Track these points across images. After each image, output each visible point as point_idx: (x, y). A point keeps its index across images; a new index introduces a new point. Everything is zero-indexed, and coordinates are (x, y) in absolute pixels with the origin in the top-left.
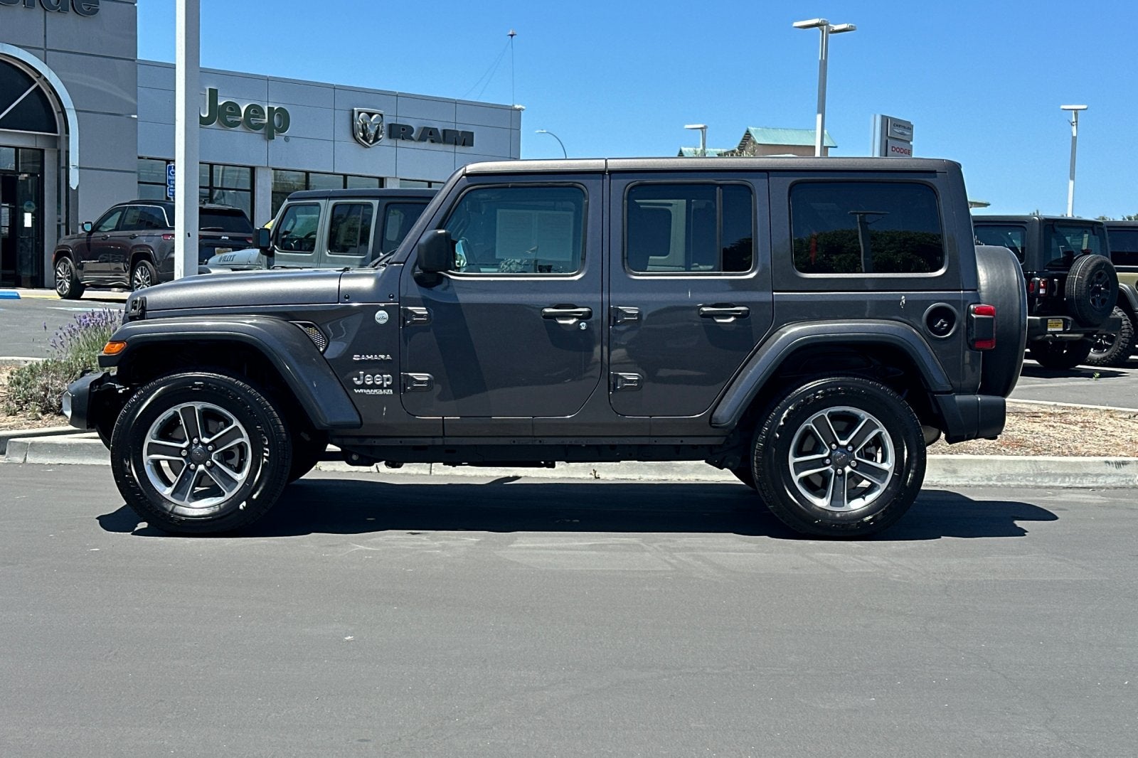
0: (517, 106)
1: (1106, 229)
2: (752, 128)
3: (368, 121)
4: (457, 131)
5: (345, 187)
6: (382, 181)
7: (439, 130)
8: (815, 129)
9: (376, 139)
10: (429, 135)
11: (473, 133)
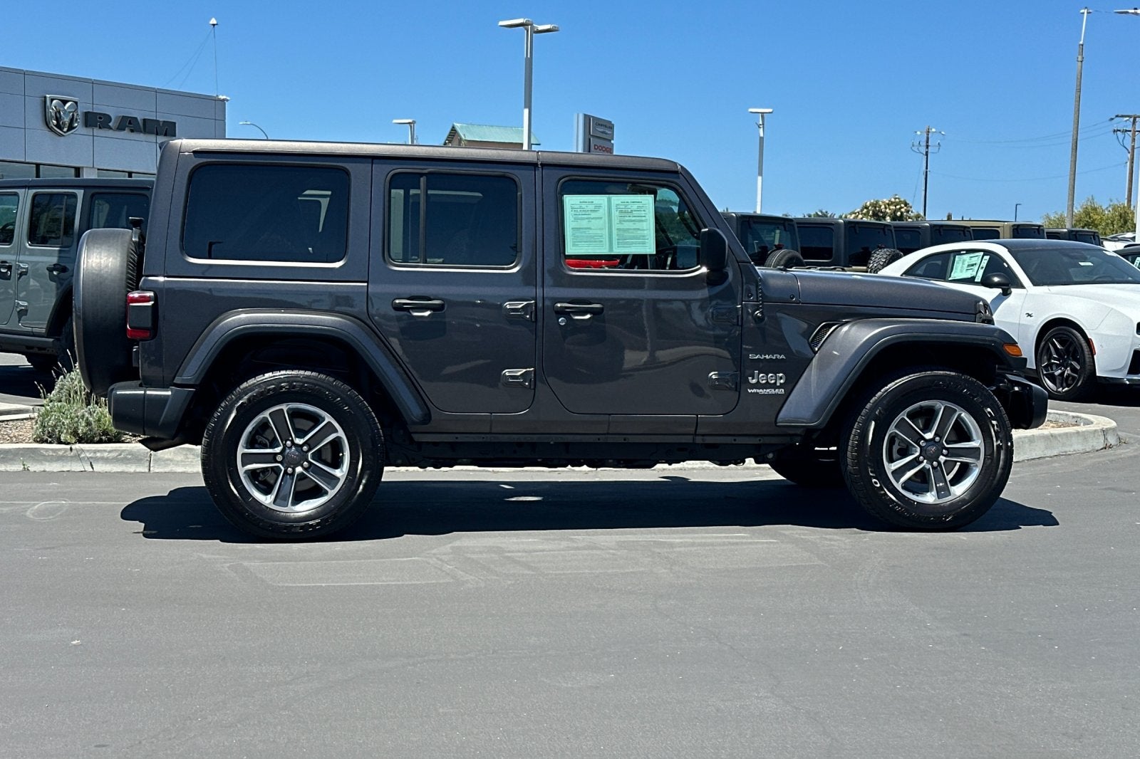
0: (222, 97)
1: (796, 225)
2: (458, 125)
3: (61, 109)
4: (158, 121)
5: (38, 175)
6: (78, 171)
7: (139, 119)
8: (523, 127)
9: (71, 128)
10: (128, 124)
11: (175, 123)
